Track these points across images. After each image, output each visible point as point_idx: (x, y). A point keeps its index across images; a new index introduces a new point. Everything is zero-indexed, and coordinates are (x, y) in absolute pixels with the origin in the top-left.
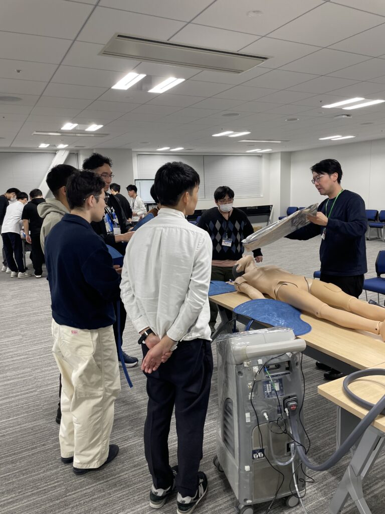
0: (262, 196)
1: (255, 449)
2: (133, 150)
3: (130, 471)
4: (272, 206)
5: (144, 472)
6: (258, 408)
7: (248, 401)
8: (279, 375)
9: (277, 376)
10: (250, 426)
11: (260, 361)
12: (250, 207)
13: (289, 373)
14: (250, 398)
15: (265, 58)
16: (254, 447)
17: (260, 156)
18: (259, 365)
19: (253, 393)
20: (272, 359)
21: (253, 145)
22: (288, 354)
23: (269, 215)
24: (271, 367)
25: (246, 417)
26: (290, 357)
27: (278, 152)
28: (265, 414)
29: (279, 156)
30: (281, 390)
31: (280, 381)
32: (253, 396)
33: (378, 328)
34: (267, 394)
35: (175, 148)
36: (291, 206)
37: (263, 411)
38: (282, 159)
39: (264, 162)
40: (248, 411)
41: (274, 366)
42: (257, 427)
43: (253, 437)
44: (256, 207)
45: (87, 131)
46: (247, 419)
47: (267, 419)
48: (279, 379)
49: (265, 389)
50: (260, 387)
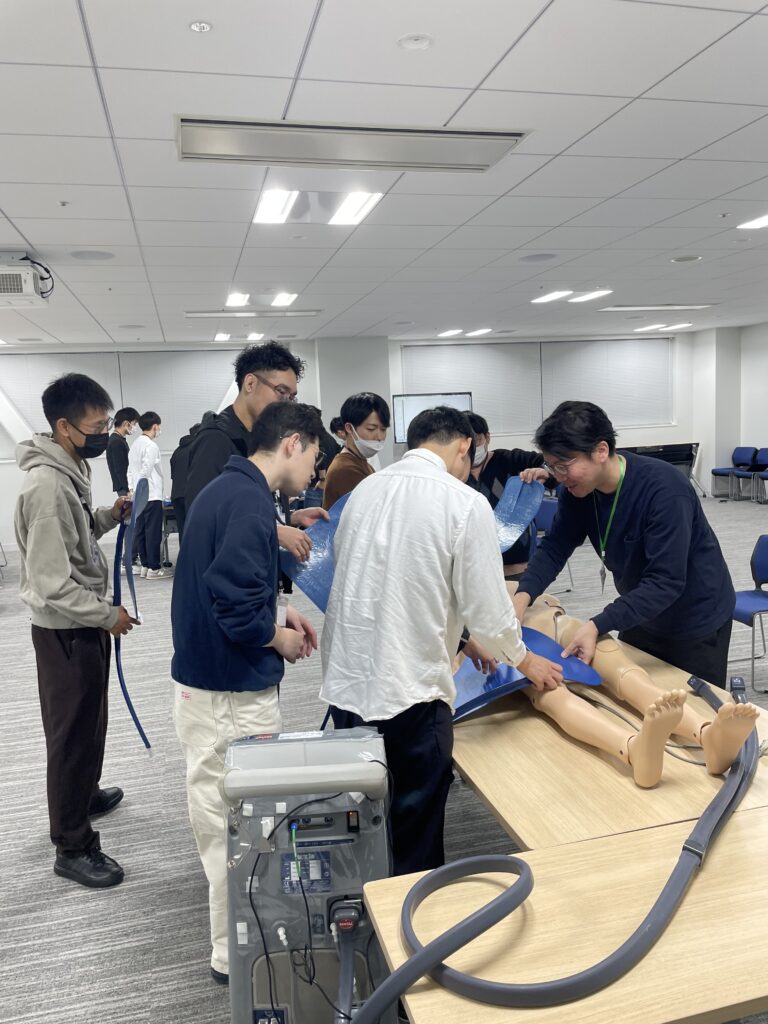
0: (673, 424)
1: (259, 1006)
2: (390, 338)
3: (94, 1002)
4: (697, 445)
5: (118, 1011)
6: (264, 915)
7: (243, 895)
8: (326, 843)
9: (320, 843)
10: (246, 953)
11: (281, 807)
12: (644, 447)
13: (352, 840)
14: (248, 891)
15: (520, 135)
16: (258, 1002)
17: (669, 339)
18: (276, 816)
19: (255, 878)
20: (310, 803)
21: (642, 317)
22: (354, 795)
23: (691, 465)
24: (314, 821)
25: (239, 931)
26: (359, 802)
27: (710, 330)
28: (281, 932)
29: (713, 337)
30: (326, 880)
31: (323, 857)
32: (256, 884)
33: (625, 751)
34: (291, 883)
35: (474, 330)
36: (743, 445)
37: (276, 923)
38: (720, 345)
39: (679, 352)
40: (243, 919)
41: (321, 820)
42: (264, 957)
43: (254, 978)
44: (658, 447)
45: (274, 307)
46: (239, 937)
47: (285, 943)
48: (323, 853)
49: (286, 872)
50: (275, 867)
